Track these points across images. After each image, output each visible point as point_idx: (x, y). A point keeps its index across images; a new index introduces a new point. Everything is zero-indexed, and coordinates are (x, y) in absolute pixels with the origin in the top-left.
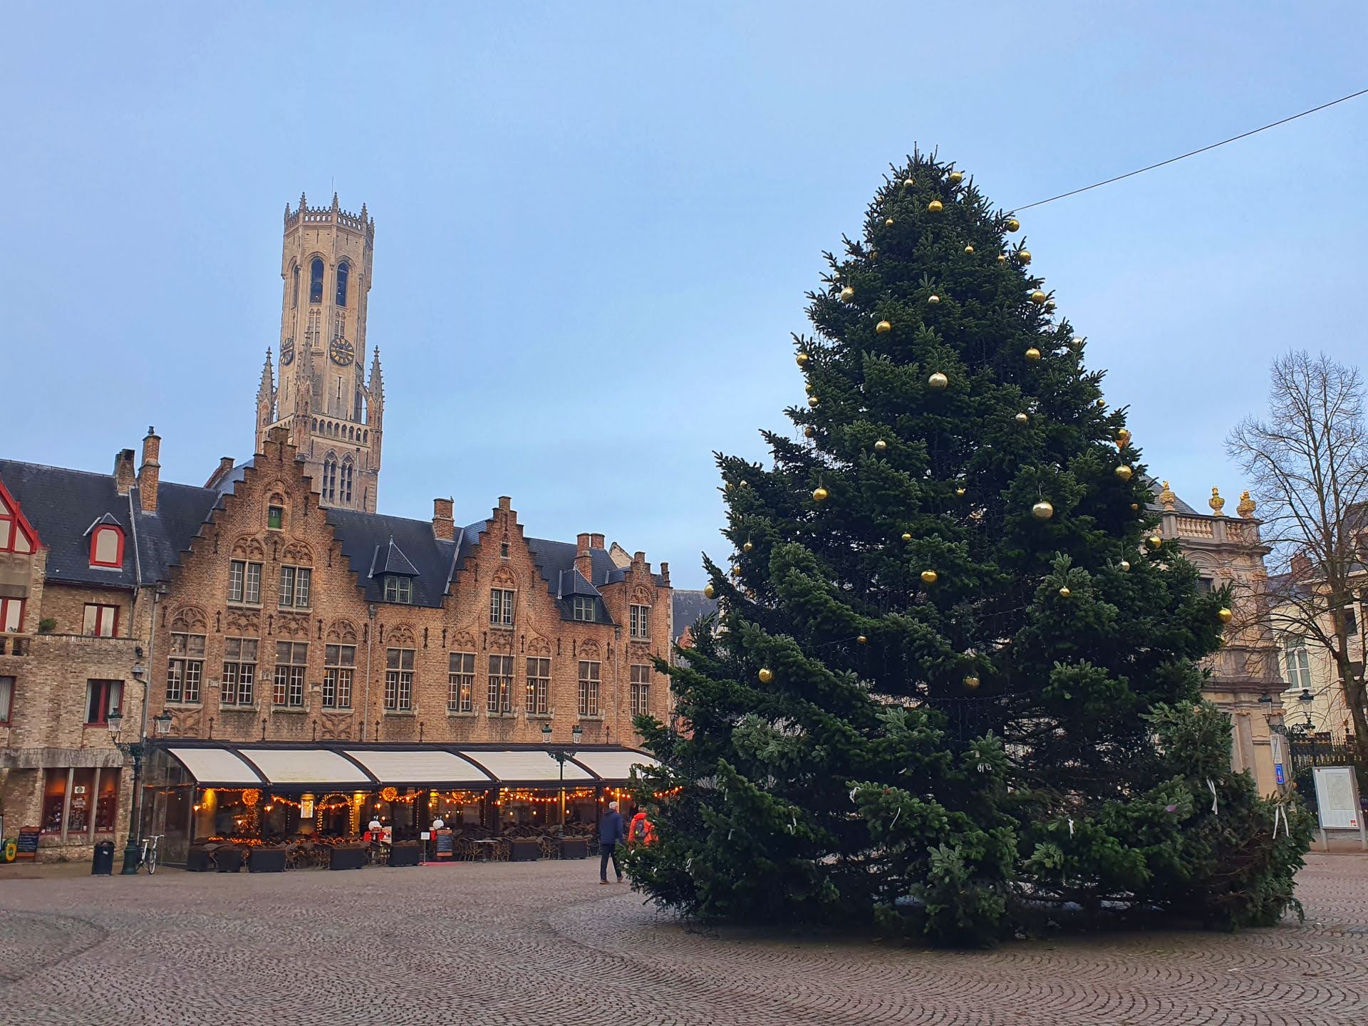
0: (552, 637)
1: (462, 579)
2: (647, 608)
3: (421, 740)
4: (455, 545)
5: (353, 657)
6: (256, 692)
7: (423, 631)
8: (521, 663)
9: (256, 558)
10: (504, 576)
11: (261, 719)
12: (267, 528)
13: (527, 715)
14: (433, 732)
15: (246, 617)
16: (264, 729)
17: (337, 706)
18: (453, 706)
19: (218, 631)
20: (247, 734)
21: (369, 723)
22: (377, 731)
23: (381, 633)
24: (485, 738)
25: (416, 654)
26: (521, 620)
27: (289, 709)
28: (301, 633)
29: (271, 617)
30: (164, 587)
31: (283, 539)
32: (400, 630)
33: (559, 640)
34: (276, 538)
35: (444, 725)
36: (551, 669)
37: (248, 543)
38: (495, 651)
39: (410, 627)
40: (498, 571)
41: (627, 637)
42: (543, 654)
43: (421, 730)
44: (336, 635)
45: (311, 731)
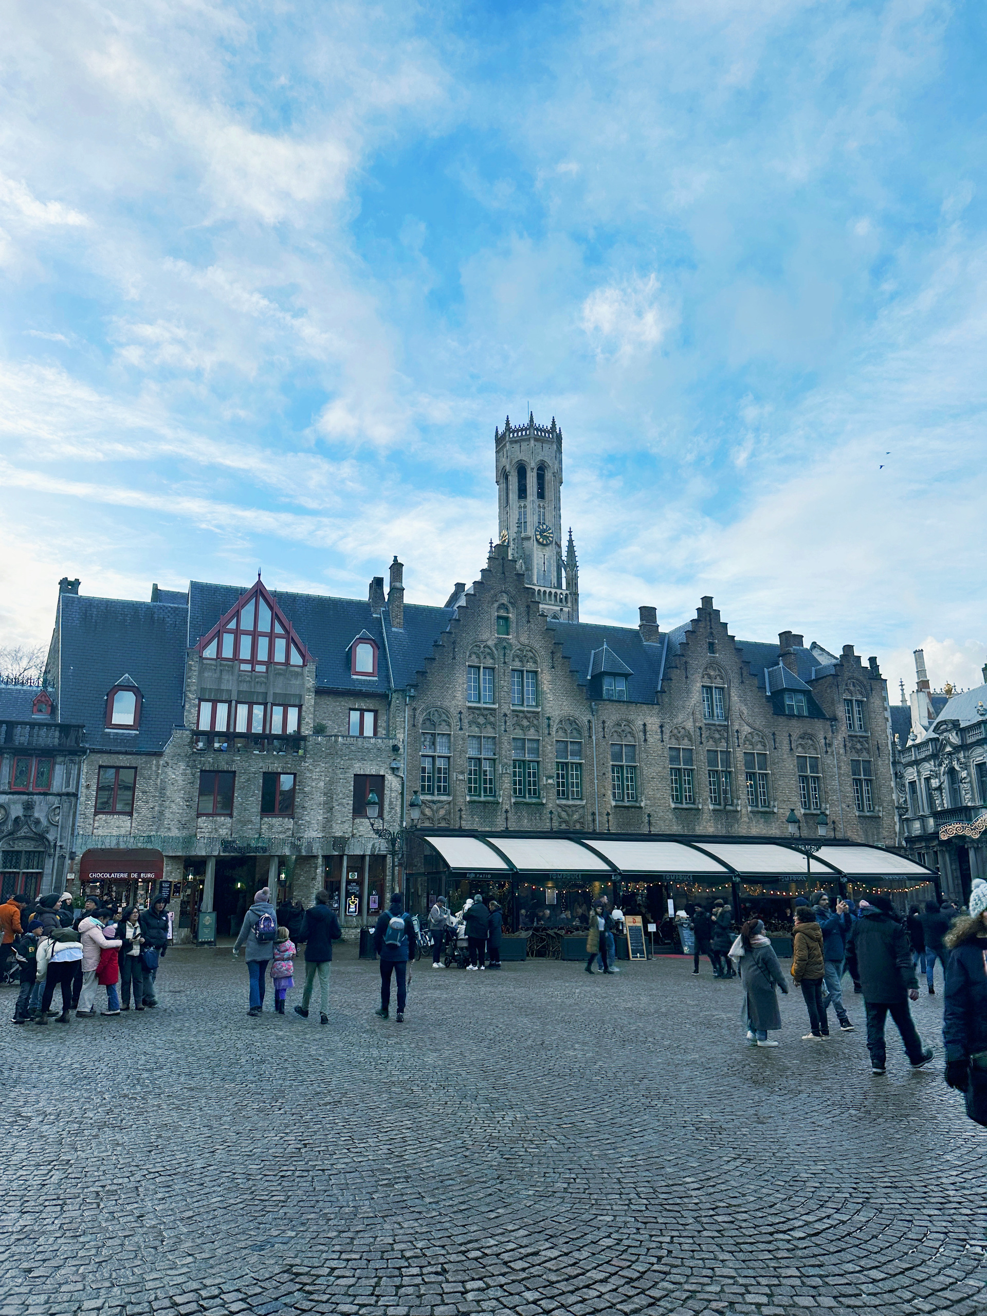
0: (767, 731)
1: (674, 677)
2: (862, 701)
3: (650, 831)
4: (662, 648)
5: (580, 751)
6: (497, 784)
7: (642, 727)
8: (739, 755)
9: (489, 662)
10: (712, 673)
11: (504, 810)
12: (496, 635)
13: (749, 809)
14: (661, 823)
15: (485, 716)
16: (507, 819)
17: (570, 798)
18: (677, 799)
19: (461, 729)
20: (492, 824)
21: (600, 814)
22: (608, 821)
23: (604, 728)
24: (711, 830)
25: (637, 748)
26: (735, 714)
27: (527, 800)
28: (532, 730)
29: (505, 715)
30: (412, 690)
31: (511, 645)
32: (621, 726)
33: (774, 734)
34: (505, 644)
35: (670, 816)
36: (768, 763)
37: (482, 649)
38: (712, 746)
39: (629, 722)
40: (706, 668)
41: (843, 732)
42: (759, 749)
43: (649, 821)
44: (564, 731)
45: (548, 821)
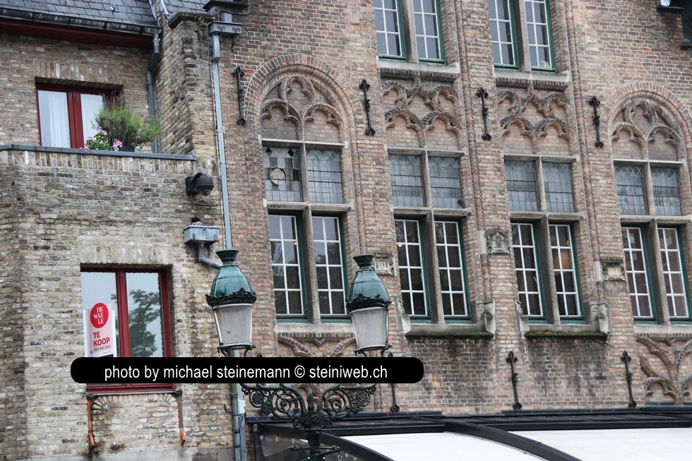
5: (680, 190)
15: (425, 96)
16: (514, 379)
17: (667, 316)
19: (370, 132)
27: (558, 327)
28: (552, 137)
29: (482, 94)
30: (229, 18)
44: (633, 137)
45: (620, 382)
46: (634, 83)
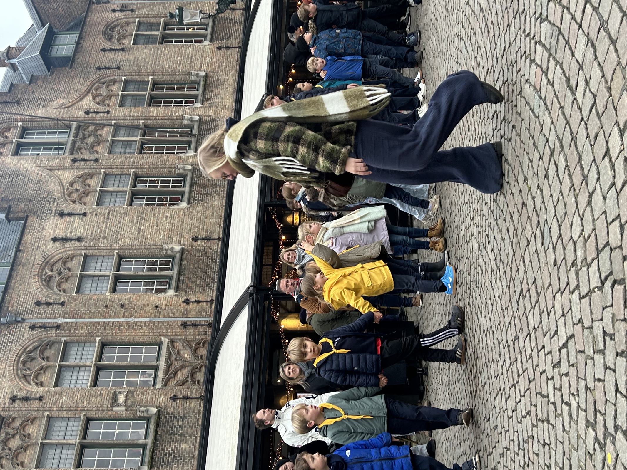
0: (94, 77)
3: (219, 239)
7: (57, 244)
13: (198, 105)
14: (210, 222)
18: (176, 199)
21: (186, 314)
22: (198, 302)
23: (48, 304)
25: (88, 252)
26: (64, 114)
28: (31, 429)
32: (51, 277)
33: (99, 69)
35: (199, 209)
36: (138, 78)
38: (104, 147)
39: (47, 264)
42: (117, 89)
43: (203, 239)
44: (42, 372)
45: (188, 404)
46: (8, 369)
